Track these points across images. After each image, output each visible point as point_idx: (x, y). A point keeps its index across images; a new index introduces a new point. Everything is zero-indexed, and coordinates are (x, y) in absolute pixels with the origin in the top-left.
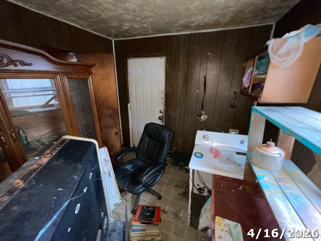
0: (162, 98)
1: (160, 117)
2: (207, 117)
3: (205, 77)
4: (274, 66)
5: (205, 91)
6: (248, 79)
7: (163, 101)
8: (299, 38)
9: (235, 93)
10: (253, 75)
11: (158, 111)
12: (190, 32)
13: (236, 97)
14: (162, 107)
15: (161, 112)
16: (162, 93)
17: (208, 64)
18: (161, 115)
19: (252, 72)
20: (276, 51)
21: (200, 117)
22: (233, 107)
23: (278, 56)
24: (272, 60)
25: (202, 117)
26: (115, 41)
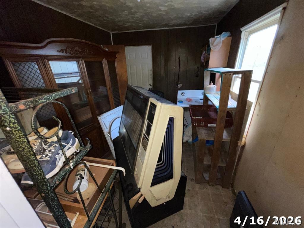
0: (151, 75)
1: (150, 89)
2: (182, 85)
3: (179, 58)
4: (213, 51)
5: (180, 68)
6: (203, 58)
7: (152, 76)
8: (221, 39)
9: (198, 68)
10: (206, 55)
11: (148, 84)
12: (168, 28)
13: (199, 70)
14: (151, 82)
15: (150, 85)
16: (150, 71)
17: (181, 49)
18: (151, 87)
19: (205, 53)
20: (213, 44)
21: (178, 85)
22: (197, 76)
23: (213, 46)
24: (211, 48)
25: (179, 85)
26: (112, 34)
